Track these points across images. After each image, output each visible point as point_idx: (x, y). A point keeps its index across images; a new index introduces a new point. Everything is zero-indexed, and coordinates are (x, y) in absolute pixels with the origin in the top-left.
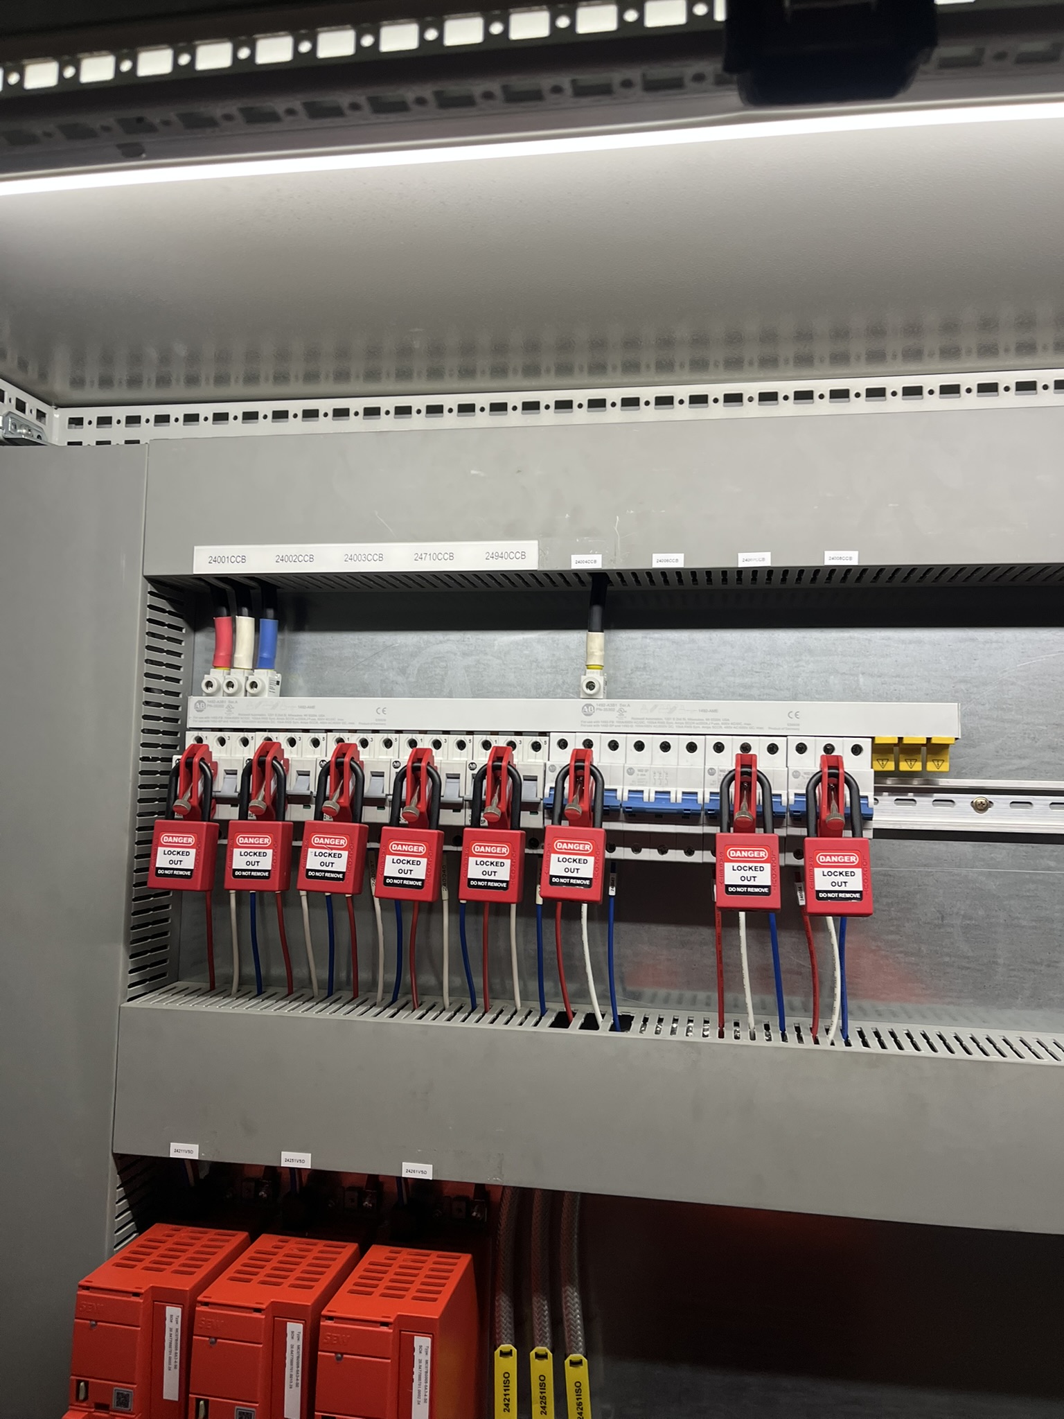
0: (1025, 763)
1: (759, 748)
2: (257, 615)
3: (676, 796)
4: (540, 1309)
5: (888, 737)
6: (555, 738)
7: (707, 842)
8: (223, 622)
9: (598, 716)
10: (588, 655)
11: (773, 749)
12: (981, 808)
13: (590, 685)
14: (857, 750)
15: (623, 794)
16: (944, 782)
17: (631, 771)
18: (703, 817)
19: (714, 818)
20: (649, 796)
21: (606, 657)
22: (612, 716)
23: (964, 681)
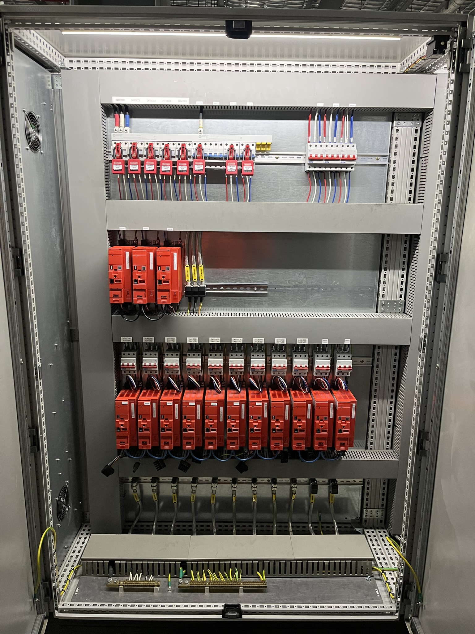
0: (285, 149)
1: (234, 144)
2: (125, 114)
3: (218, 154)
4: (193, 257)
5: (259, 143)
6: (193, 143)
7: (224, 164)
8: (117, 115)
9: (202, 138)
10: (199, 124)
11: (237, 145)
12: (277, 158)
13: (200, 131)
14: (253, 145)
15: (208, 154)
16: (271, 153)
17: (209, 149)
18: (224, 159)
19: (225, 159)
20: (213, 155)
21: (203, 125)
22: (205, 138)
23: (275, 132)
